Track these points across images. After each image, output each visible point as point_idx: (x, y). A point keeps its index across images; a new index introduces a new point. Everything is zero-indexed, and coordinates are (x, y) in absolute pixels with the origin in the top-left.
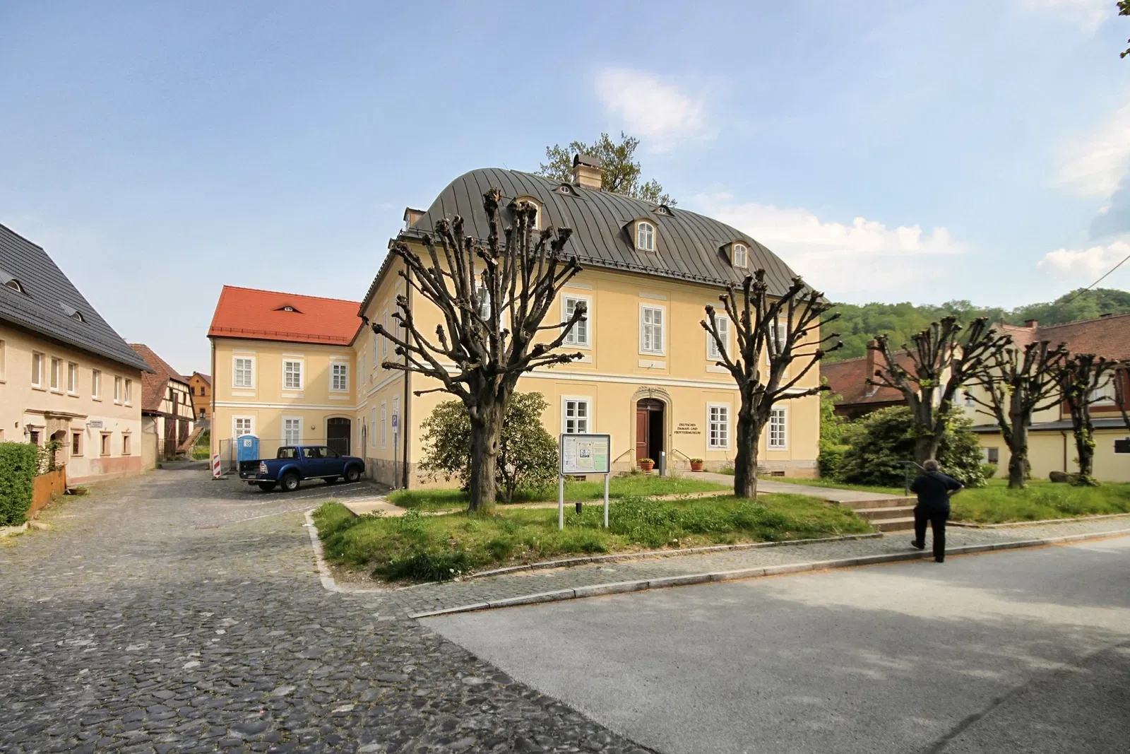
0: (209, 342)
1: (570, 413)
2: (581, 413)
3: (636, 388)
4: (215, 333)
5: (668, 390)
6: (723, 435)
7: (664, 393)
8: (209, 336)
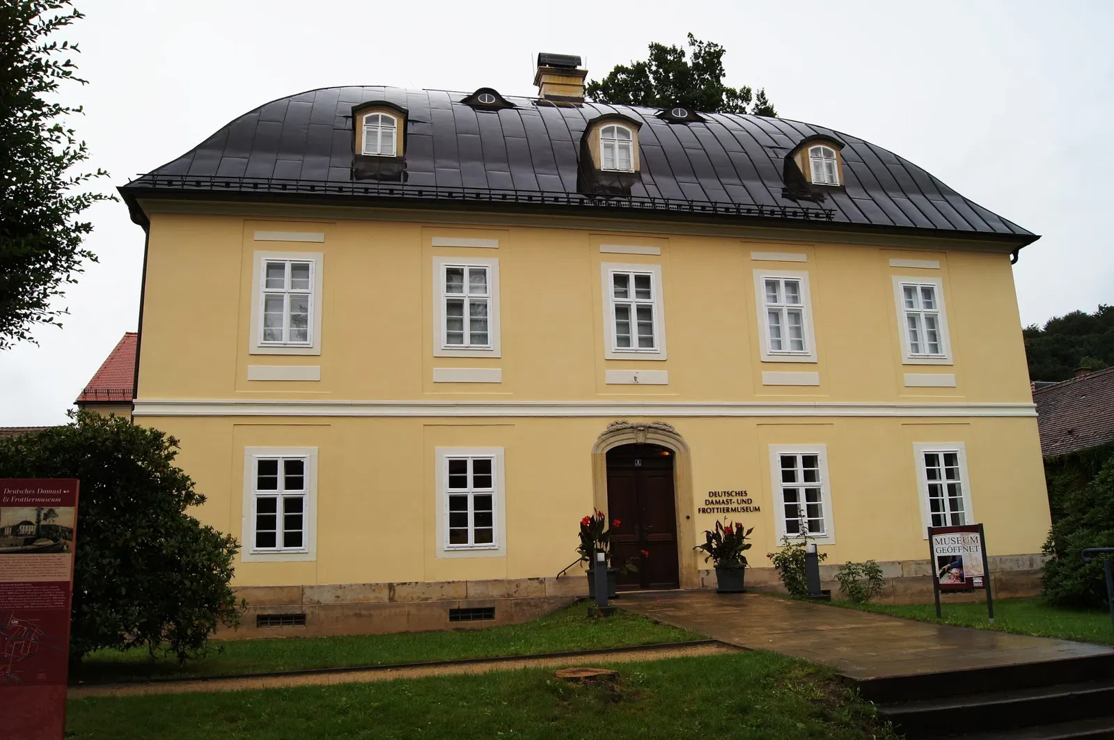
3: (603, 427)
5: (678, 426)
6: (813, 511)
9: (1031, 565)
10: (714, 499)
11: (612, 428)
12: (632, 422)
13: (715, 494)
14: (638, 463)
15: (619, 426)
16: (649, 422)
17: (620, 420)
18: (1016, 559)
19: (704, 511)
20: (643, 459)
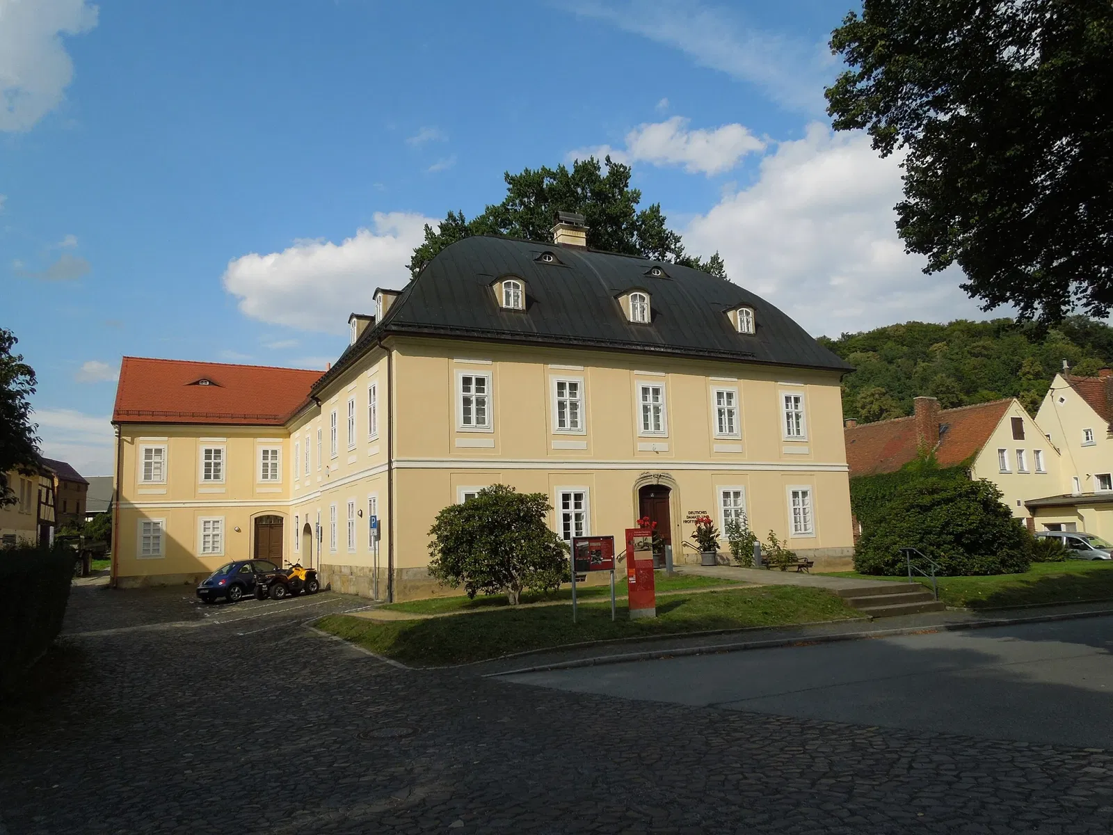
0: (113, 430)
1: (566, 506)
2: (578, 506)
3: (637, 475)
4: (123, 418)
5: (673, 474)
7: (669, 478)
8: (113, 423)
9: (842, 553)
10: (691, 515)
11: (642, 476)
12: (652, 472)
13: (691, 513)
14: (652, 495)
15: (645, 475)
16: (660, 473)
17: (646, 471)
18: (834, 549)
19: (686, 522)
20: (655, 494)
